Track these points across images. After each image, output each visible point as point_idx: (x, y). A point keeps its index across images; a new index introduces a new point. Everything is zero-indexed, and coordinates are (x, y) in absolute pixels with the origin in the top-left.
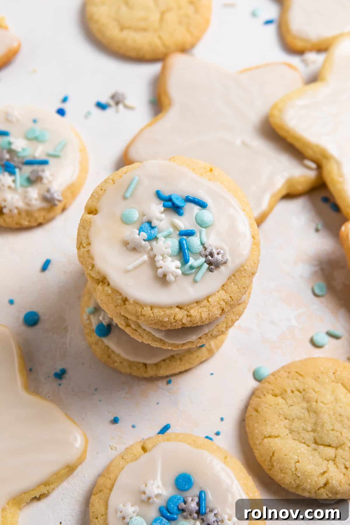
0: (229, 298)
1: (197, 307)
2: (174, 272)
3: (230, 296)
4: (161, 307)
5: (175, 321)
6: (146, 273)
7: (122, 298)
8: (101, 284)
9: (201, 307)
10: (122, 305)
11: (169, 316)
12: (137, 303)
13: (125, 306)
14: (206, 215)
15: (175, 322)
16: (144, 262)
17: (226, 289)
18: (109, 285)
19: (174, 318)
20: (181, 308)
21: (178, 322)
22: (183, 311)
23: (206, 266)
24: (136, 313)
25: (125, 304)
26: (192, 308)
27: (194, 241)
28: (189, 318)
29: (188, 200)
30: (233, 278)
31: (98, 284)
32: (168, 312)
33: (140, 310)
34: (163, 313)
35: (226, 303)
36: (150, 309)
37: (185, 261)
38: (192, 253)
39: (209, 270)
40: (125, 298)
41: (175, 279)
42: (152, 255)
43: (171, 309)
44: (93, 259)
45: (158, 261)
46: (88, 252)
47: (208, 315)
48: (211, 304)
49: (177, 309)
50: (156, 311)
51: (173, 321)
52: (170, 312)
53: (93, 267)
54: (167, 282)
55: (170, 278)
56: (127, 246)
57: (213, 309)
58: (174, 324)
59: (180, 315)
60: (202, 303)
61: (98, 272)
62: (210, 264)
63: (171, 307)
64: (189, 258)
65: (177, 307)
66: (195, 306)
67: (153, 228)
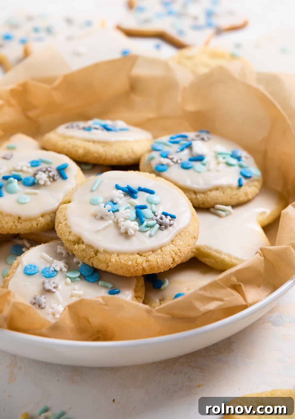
0: (178, 250)
1: (153, 254)
2: (134, 227)
3: (179, 248)
4: (125, 253)
5: (137, 264)
6: (113, 231)
7: (94, 250)
8: (76, 244)
9: (156, 255)
10: (94, 256)
11: (132, 261)
12: (106, 252)
13: (96, 257)
14: (154, 198)
15: (137, 266)
16: (110, 225)
17: (174, 244)
18: (83, 243)
19: (136, 262)
20: (141, 255)
21: (139, 266)
22: (142, 257)
23: (157, 226)
24: (106, 261)
25: (96, 255)
26: (149, 255)
27: (147, 212)
28: (148, 263)
29: (140, 189)
30: (179, 236)
31: (75, 245)
32: (131, 257)
33: (109, 257)
34: (127, 258)
35: (176, 253)
36: (116, 255)
37: (141, 222)
38: (146, 218)
39: (160, 229)
40: (96, 250)
41: (135, 233)
42: (115, 221)
43: (133, 255)
44: (69, 228)
45: (121, 222)
46: (66, 224)
47: (163, 261)
48: (164, 253)
49: (138, 255)
50: (121, 256)
51: (135, 265)
52: (132, 257)
53: (70, 233)
54: (129, 235)
55: (131, 232)
56: (96, 217)
57: (166, 257)
58: (136, 268)
59: (140, 260)
60: (157, 252)
61: (75, 235)
62: (161, 225)
63: (132, 254)
64: (144, 219)
65: (138, 254)
66: (152, 254)
67: (115, 204)
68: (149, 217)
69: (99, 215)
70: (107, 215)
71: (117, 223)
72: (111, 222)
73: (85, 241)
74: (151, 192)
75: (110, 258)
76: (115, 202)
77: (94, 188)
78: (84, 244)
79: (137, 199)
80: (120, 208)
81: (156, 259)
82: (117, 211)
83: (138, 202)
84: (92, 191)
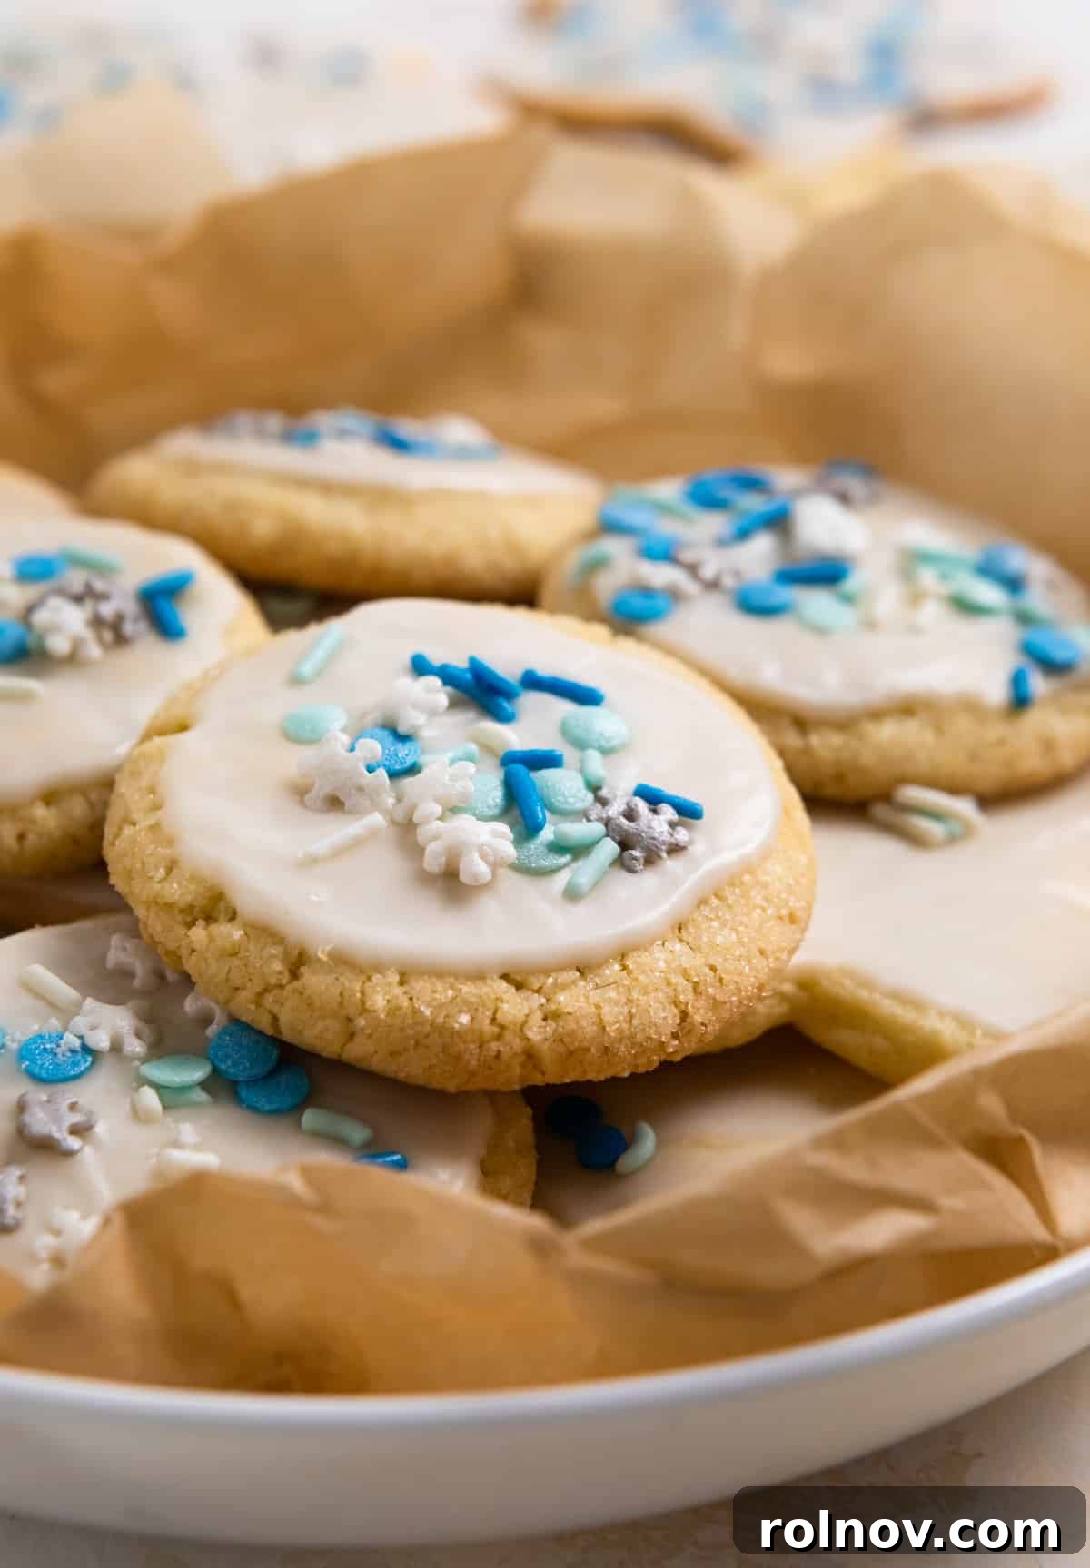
0: (707, 970)
1: (582, 983)
2: (490, 846)
3: (711, 962)
4: (438, 972)
5: (496, 1030)
6: (386, 865)
7: (286, 953)
8: (201, 923)
9: (597, 987)
10: (284, 982)
11: (473, 1010)
12: (343, 961)
13: (297, 984)
14: (599, 721)
15: (499, 1037)
16: (373, 834)
17: (690, 939)
18: (233, 916)
19: (493, 1020)
20: (519, 986)
21: (508, 1036)
22: (525, 994)
23: (610, 848)
24: (341, 1004)
25: (295, 975)
26: (563, 987)
27: (564, 785)
28: (554, 1025)
29: (533, 682)
30: (715, 902)
31: (191, 925)
32: (468, 989)
33: (358, 987)
34: (450, 993)
35: (696, 985)
36: (396, 978)
37: (527, 828)
38: (554, 811)
39: (621, 863)
40: (296, 952)
41: (494, 875)
42: (400, 817)
43: (479, 983)
44: (170, 842)
45: (427, 820)
46: (155, 828)
47: (628, 1019)
48: (636, 980)
49: (504, 985)
50: (420, 986)
51: (488, 1028)
52: (475, 991)
53: (172, 866)
54: (462, 884)
55: (476, 867)
56: (307, 797)
57: (643, 999)
58: (494, 1046)
59: (514, 1006)
60: (600, 972)
61: (194, 878)
62: (624, 845)
63: (478, 976)
64: (544, 814)
65: (505, 977)
66: (574, 982)
67: (403, 738)
68: (568, 807)
69: (321, 789)
70: (360, 789)
71: (406, 830)
72: (377, 819)
73: (245, 902)
74: (584, 696)
75: (363, 993)
76: (402, 729)
77: (307, 669)
78: (238, 919)
79: (513, 725)
80: (423, 759)
81: (593, 1009)
82: (413, 770)
83: (514, 737)
84: (296, 681)
